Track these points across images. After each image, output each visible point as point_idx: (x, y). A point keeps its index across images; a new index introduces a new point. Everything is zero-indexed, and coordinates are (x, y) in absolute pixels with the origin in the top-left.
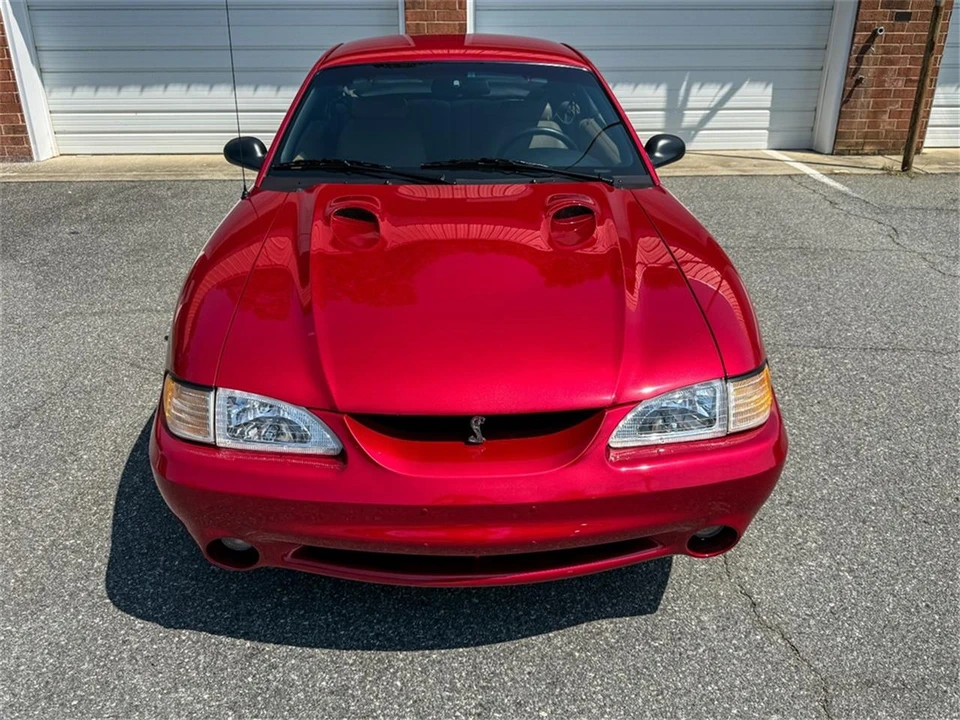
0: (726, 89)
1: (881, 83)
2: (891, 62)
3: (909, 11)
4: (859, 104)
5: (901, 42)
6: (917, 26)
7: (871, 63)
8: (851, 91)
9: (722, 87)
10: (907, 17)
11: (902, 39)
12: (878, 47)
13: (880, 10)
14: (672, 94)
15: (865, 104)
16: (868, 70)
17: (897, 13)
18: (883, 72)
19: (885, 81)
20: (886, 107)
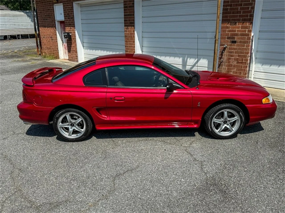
0: (196, 60)
1: (229, 62)
2: (232, 56)
3: (236, 40)
4: (223, 68)
5: (234, 50)
6: (239, 45)
7: (225, 56)
8: (220, 64)
9: (195, 59)
10: (235, 42)
11: (235, 49)
12: (227, 51)
13: (226, 39)
14: (183, 60)
15: (225, 68)
16: (225, 58)
17: (232, 41)
18: (229, 59)
19: (230, 62)
20: (231, 70)
